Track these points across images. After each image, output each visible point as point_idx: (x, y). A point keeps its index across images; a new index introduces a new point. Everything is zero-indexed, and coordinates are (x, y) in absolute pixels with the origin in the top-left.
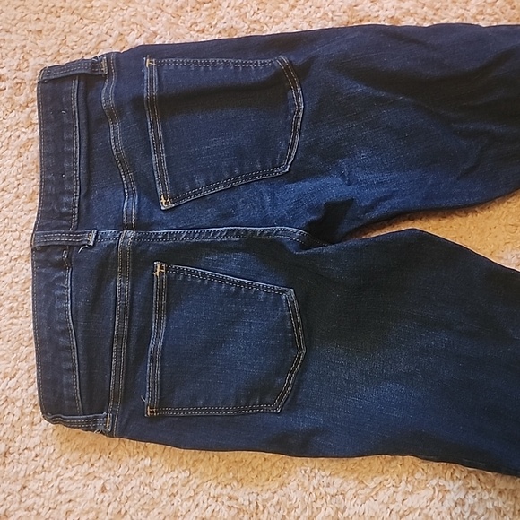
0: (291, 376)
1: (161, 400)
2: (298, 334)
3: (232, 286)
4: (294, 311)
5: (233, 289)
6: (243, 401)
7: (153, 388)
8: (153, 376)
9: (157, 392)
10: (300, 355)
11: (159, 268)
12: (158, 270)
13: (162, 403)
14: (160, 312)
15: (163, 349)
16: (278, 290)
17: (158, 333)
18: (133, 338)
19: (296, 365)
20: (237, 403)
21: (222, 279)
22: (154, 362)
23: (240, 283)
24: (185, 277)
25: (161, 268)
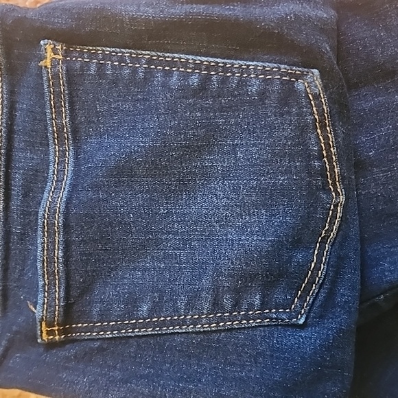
0: (322, 249)
1: (68, 308)
2: (330, 160)
3: (193, 73)
4: (321, 113)
5: (195, 80)
6: (227, 302)
7: (52, 284)
8: (50, 261)
9: (59, 293)
10: (336, 206)
11: (51, 53)
12: (50, 54)
13: (70, 314)
14: (61, 143)
15: (67, 207)
16: (287, 74)
17: (59, 181)
18: (16, 191)
19: (332, 223)
20: (216, 305)
21: (172, 63)
22: (51, 234)
23: (208, 68)
24: (101, 67)
25: (55, 51)
